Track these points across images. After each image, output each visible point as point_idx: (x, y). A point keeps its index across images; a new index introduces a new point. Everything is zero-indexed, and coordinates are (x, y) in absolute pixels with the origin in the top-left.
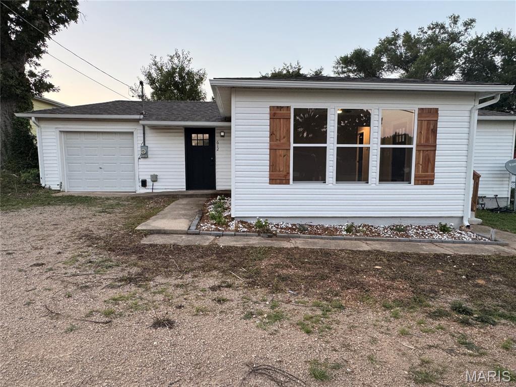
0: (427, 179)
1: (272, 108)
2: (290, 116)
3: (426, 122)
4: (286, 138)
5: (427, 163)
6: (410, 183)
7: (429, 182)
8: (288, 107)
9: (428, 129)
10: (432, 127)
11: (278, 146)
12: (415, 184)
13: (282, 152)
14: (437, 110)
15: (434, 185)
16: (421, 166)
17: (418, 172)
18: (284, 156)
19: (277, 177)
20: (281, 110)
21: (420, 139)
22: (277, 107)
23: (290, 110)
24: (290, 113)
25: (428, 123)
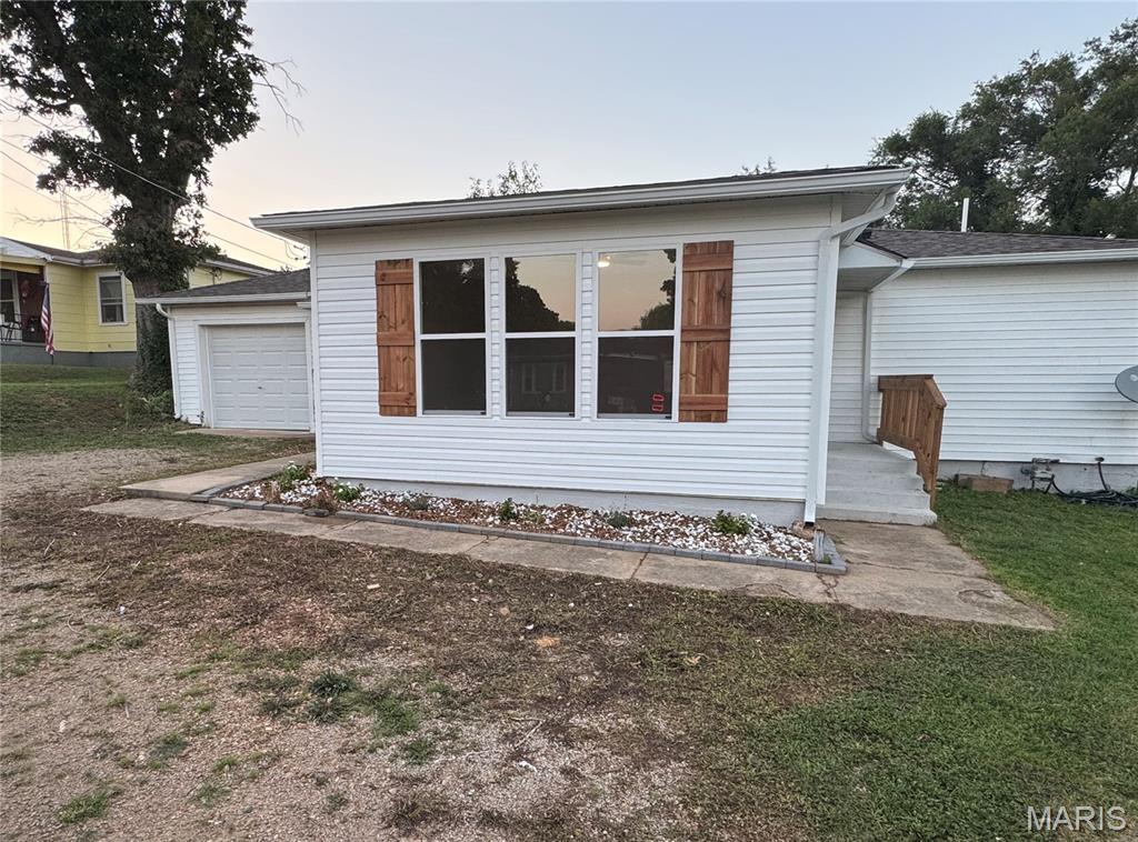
0: (709, 407)
1: (379, 264)
2: (412, 278)
3: (703, 275)
4: (406, 324)
5: (708, 371)
6: (670, 418)
7: (714, 414)
8: (407, 260)
9: (708, 292)
10: (718, 286)
11: (391, 339)
12: (680, 421)
13: (400, 352)
14: (729, 245)
15: (729, 423)
16: (694, 378)
17: (686, 393)
18: (404, 360)
19: (394, 403)
20: (395, 268)
21: (690, 315)
22: (389, 261)
23: (412, 267)
24: (412, 273)
25: (708, 277)
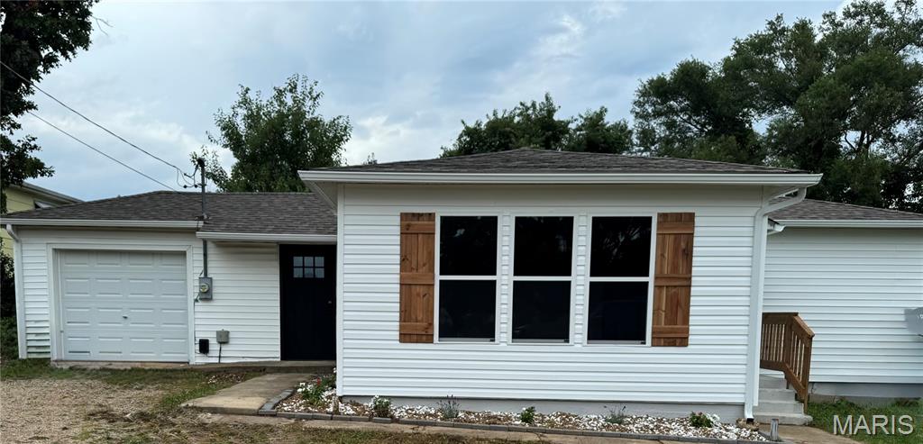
0: (675, 335)
1: (404, 216)
2: (434, 229)
3: (672, 237)
4: (427, 266)
5: (674, 309)
6: (645, 343)
7: (678, 341)
8: (430, 214)
9: (676, 249)
10: (683, 245)
11: (413, 278)
12: (653, 345)
13: (421, 290)
14: (692, 216)
15: (689, 347)
16: (663, 314)
17: (658, 324)
18: (424, 296)
19: (413, 332)
20: (418, 220)
21: (662, 266)
22: (413, 214)
23: (434, 220)
24: (434, 225)
25: (675, 239)
